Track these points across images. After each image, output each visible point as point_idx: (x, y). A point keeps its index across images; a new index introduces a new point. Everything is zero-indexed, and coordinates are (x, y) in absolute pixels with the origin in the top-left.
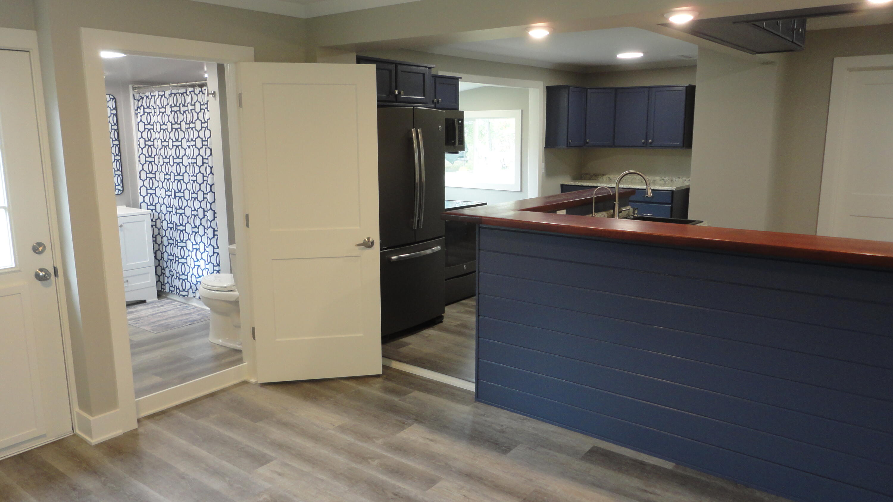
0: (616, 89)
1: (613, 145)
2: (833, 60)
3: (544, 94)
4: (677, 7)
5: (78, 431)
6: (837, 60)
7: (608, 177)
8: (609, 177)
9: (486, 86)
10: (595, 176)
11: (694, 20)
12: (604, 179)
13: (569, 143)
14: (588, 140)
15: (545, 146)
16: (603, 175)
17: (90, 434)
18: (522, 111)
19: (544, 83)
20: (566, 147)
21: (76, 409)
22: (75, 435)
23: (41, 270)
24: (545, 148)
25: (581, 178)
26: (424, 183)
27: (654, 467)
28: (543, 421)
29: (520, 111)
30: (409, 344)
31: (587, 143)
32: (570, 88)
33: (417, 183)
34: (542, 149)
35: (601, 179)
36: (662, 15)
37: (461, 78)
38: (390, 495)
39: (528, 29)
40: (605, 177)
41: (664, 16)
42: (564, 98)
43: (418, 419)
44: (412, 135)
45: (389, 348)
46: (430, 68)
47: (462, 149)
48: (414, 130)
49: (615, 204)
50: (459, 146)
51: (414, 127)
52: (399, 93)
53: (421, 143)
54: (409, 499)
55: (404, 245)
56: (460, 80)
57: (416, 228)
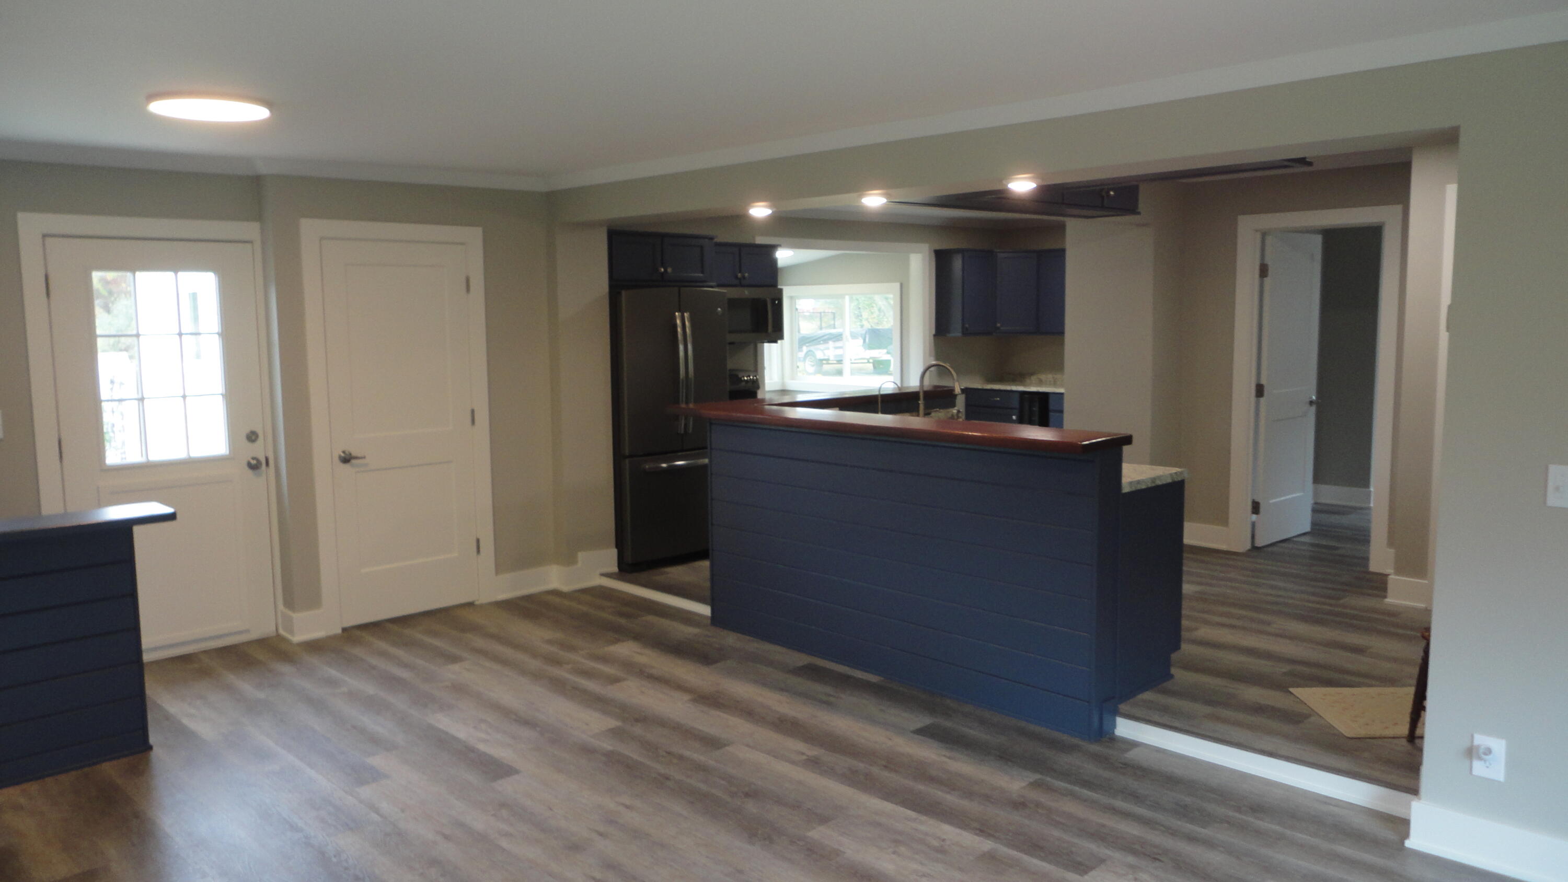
0: (1039, 252)
1: (1038, 331)
2: (1236, 219)
3: (931, 261)
4: (1010, 175)
5: (281, 632)
6: (1241, 218)
7: (1038, 378)
9: (846, 254)
10: (1019, 377)
12: (1032, 381)
13: (965, 330)
14: (998, 325)
16: (1032, 374)
17: (292, 632)
18: (901, 285)
19: (929, 246)
20: (962, 335)
21: (281, 606)
22: (278, 636)
23: (253, 458)
24: (935, 335)
25: (1001, 380)
26: (693, 382)
29: (899, 284)
30: (668, 573)
31: (998, 328)
32: (965, 252)
34: (930, 339)
35: (1028, 381)
36: (1001, 181)
37: (779, 245)
39: (861, 196)
40: (1034, 378)
42: (957, 264)
43: (637, 637)
44: (676, 321)
45: (644, 576)
46: (711, 239)
47: (781, 337)
48: (680, 314)
49: (919, 403)
50: (776, 334)
51: (679, 311)
52: (666, 270)
53: (688, 331)
54: (584, 691)
55: (666, 453)
56: (779, 249)
57: (682, 432)
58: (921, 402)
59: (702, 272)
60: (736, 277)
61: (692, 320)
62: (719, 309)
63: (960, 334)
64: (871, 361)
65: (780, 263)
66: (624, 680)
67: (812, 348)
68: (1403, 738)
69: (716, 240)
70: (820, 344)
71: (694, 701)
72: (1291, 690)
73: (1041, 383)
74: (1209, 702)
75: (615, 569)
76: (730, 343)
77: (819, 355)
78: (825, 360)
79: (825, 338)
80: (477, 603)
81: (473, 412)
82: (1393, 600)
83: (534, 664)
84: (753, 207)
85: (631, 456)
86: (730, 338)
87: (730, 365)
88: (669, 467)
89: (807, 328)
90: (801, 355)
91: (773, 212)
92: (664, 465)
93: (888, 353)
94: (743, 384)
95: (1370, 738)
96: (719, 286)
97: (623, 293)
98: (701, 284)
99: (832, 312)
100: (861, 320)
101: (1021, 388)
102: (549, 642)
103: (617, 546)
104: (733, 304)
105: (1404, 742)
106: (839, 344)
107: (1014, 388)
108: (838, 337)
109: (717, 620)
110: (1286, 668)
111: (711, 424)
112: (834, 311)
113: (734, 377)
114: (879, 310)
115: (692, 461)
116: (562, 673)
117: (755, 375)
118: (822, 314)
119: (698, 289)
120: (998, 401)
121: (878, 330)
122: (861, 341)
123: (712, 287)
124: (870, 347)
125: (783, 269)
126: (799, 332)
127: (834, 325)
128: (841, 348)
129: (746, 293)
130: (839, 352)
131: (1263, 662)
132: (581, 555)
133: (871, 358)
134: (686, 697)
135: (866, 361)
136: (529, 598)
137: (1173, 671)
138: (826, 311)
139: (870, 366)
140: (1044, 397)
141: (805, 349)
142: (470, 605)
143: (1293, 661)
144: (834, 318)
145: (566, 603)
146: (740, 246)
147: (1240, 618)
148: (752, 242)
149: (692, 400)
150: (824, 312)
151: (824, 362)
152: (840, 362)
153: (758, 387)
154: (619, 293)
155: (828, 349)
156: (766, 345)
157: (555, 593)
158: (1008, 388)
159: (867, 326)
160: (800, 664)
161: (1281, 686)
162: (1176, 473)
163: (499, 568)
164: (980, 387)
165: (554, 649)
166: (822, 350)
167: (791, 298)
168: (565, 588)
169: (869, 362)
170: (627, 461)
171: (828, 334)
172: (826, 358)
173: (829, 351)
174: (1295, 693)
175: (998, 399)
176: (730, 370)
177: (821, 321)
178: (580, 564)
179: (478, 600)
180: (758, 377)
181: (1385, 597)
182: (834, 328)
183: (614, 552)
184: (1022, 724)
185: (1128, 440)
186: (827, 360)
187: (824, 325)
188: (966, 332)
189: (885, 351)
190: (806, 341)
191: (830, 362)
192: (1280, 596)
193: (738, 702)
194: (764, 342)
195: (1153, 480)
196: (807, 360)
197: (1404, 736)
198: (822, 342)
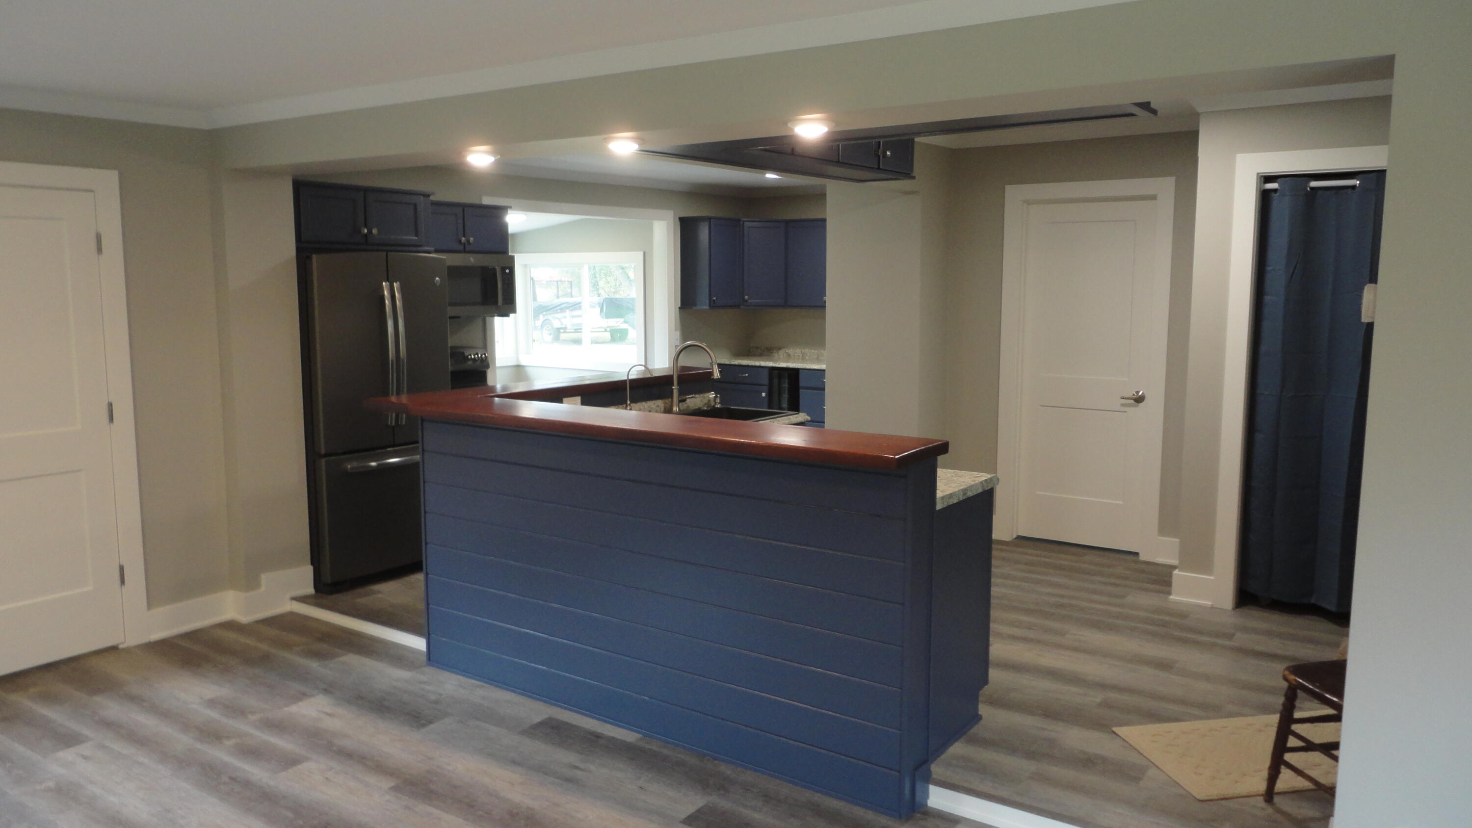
0: (787, 222)
1: (786, 304)
2: (1004, 189)
3: (674, 230)
4: (803, 115)
6: (1008, 188)
7: (786, 353)
8: (787, 351)
9: (587, 219)
10: (767, 351)
11: (830, 132)
12: (780, 355)
13: (712, 303)
14: (746, 297)
15: (680, 306)
16: (780, 349)
18: (644, 254)
19: (674, 212)
20: (708, 307)
24: (680, 308)
25: (748, 354)
26: (405, 361)
27: (612, 740)
28: (497, 686)
29: (642, 253)
31: (746, 301)
32: (712, 220)
33: (392, 361)
34: (676, 310)
35: (776, 356)
36: (785, 123)
37: (511, 207)
38: (225, 779)
39: (606, 140)
40: (781, 352)
41: (787, 125)
42: (704, 234)
43: (329, 689)
44: (383, 291)
45: (345, 598)
46: (427, 196)
47: (513, 310)
48: (388, 283)
49: (673, 389)
50: (508, 306)
51: (387, 280)
52: (370, 232)
53: (399, 303)
54: (247, 784)
55: (374, 449)
56: (510, 211)
57: (394, 424)
58: (675, 388)
59: (416, 236)
60: (460, 242)
61: (403, 290)
62: (437, 278)
63: (706, 307)
64: (608, 329)
65: (511, 230)
66: (307, 759)
67: (549, 317)
68: (1258, 795)
69: (432, 198)
70: (557, 313)
71: (396, 789)
72: (1115, 729)
73: (789, 357)
74: (1031, 755)
75: (311, 590)
76: (451, 318)
77: (557, 324)
78: (562, 328)
79: (563, 306)
80: (121, 646)
81: (110, 405)
82: (1178, 597)
83: (183, 741)
84: (472, 152)
85: (326, 455)
86: (451, 311)
87: (452, 341)
88: (379, 465)
89: (545, 296)
90: (538, 323)
91: (495, 160)
92: (373, 464)
93: (625, 322)
94: (470, 363)
95: (1222, 799)
96: (436, 251)
97: (315, 257)
98: (414, 249)
99: (568, 281)
100: (598, 289)
101: (770, 364)
102: (212, 703)
103: (312, 563)
104: (454, 272)
105: (1260, 802)
106: (576, 313)
107: (763, 364)
108: (576, 306)
109: (432, 657)
110: (1098, 697)
111: (423, 420)
112: (570, 280)
113: (458, 354)
114: (616, 280)
115: (407, 458)
116: (220, 754)
117: (483, 353)
118: (559, 282)
119: (412, 254)
120: (746, 376)
121: (616, 299)
122: (598, 309)
123: (429, 252)
124: (608, 316)
125: (513, 235)
126: (535, 299)
127: (571, 293)
128: (580, 316)
129: (472, 260)
130: (577, 321)
131: (1073, 689)
132: (264, 578)
133: (608, 327)
134: (387, 783)
135: (603, 330)
136: (192, 636)
137: (984, 710)
138: (563, 279)
139: (608, 335)
140: (794, 374)
141: (541, 318)
142: (113, 649)
143: (1102, 686)
144: (571, 288)
145: (244, 640)
146: (464, 207)
147: (1030, 627)
148: (477, 202)
149: (405, 390)
150: (561, 281)
151: (562, 331)
152: (578, 330)
153: (488, 366)
154: (309, 258)
155: (565, 317)
156: (498, 321)
157: (231, 625)
158: (757, 364)
159: (604, 295)
160: (537, 719)
161: (1103, 725)
162: (986, 480)
163: (152, 601)
164: (727, 362)
165: (214, 714)
166: (560, 319)
167: (525, 266)
168: (244, 619)
169: (606, 331)
170: (323, 461)
171: (564, 303)
172: (564, 326)
173: (567, 320)
174: (1119, 733)
175: (747, 375)
176: (452, 348)
177: (558, 288)
178: (263, 589)
179: (122, 643)
180: (487, 355)
181: (1169, 593)
182: (572, 296)
183: (309, 570)
184: (817, 797)
185: (943, 448)
186: (566, 328)
187: (560, 293)
188: (713, 305)
189: (622, 320)
190: (541, 310)
191: (567, 331)
192: (1062, 596)
193: (455, 787)
194: (494, 316)
195: (965, 491)
196: (544, 329)
197: (1260, 793)
198: (559, 311)
